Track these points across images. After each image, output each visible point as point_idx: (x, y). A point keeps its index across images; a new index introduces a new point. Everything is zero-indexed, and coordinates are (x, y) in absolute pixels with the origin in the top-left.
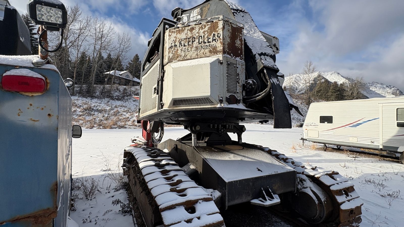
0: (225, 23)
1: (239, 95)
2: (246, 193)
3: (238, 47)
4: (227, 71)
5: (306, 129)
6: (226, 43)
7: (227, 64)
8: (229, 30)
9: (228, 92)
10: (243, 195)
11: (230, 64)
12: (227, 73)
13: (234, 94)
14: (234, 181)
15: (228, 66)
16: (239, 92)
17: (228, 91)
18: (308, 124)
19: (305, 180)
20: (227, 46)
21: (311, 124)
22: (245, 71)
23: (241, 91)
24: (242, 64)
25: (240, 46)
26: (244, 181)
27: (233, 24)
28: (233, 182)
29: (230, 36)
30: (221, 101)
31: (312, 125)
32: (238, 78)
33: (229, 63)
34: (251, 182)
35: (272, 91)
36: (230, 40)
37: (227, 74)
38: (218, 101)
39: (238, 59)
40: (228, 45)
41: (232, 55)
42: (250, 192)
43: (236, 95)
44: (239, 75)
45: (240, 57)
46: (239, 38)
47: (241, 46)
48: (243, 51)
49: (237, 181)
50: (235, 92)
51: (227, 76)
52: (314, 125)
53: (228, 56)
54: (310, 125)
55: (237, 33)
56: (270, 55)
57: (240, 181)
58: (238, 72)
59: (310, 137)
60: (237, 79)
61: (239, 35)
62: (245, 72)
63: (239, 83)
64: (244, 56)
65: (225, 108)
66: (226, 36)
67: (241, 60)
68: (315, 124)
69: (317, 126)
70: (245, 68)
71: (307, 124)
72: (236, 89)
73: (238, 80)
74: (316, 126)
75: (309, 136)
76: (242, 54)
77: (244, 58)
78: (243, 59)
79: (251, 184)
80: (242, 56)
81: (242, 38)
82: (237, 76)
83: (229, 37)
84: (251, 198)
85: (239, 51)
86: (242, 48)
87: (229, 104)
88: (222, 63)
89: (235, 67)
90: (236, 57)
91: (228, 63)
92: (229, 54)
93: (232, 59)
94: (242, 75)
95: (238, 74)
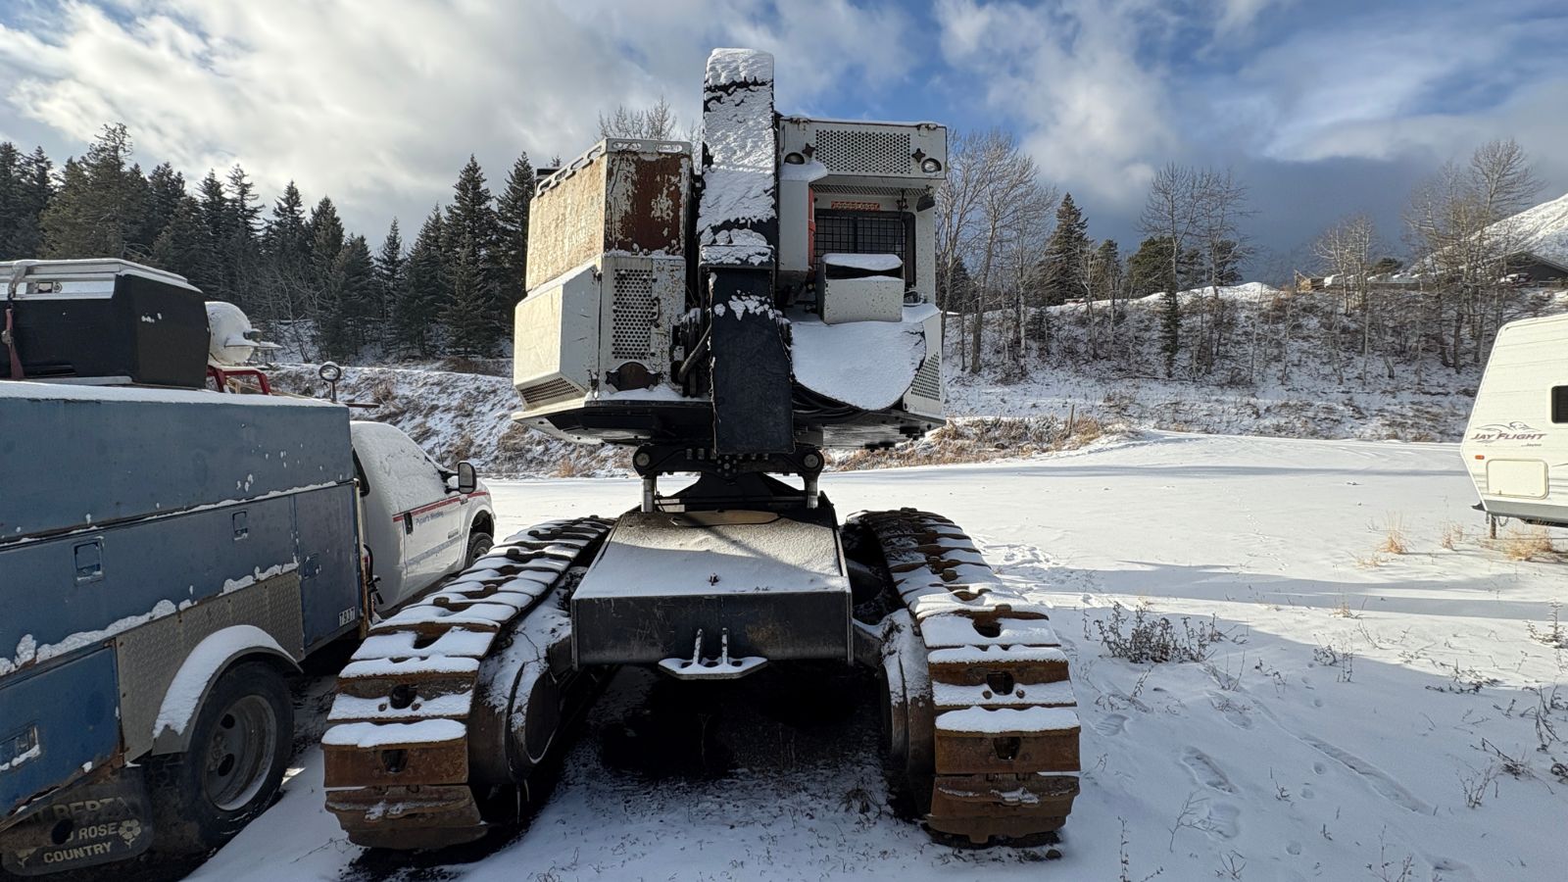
0: (614, 160)
1: (656, 360)
2: (641, 638)
3: (662, 218)
4: (615, 298)
5: (1478, 457)
6: (617, 218)
7: (616, 278)
8: (627, 177)
9: (616, 357)
10: (632, 642)
11: (629, 275)
12: (615, 303)
13: (637, 361)
14: (599, 599)
15: (618, 283)
16: (658, 354)
17: (617, 354)
18: (1490, 433)
19: (901, 627)
20: (618, 225)
21: (1505, 431)
22: (683, 287)
23: (667, 349)
24: (671, 268)
25: (668, 215)
26: (632, 603)
27: (644, 153)
28: (596, 602)
29: (630, 193)
30: (595, 384)
31: (1511, 433)
32: (655, 310)
33: (623, 272)
34: (658, 609)
35: (711, 342)
36: (632, 205)
37: (615, 307)
38: (588, 384)
39: (659, 255)
40: (622, 221)
41: (635, 246)
42: (656, 636)
43: (645, 363)
44: (659, 303)
45: (667, 248)
46: (665, 192)
47: (671, 214)
48: (681, 226)
49: (609, 600)
50: (643, 354)
51: (615, 311)
52: (1520, 432)
53: (622, 252)
54: (1500, 436)
55: (658, 178)
56: (752, 222)
57: (618, 600)
58: (654, 295)
59: (1500, 494)
60: (654, 314)
61: (669, 179)
62: (684, 290)
63: (657, 326)
64: (683, 241)
65: (603, 402)
66: (615, 198)
67: (671, 257)
68: (1526, 427)
69: (1535, 441)
70: (684, 278)
71: (1482, 433)
72: (646, 344)
73: (656, 317)
74: (1529, 440)
75: (1494, 489)
76: (677, 236)
77: (682, 246)
78: (679, 252)
79: (659, 613)
80: (674, 242)
81: (678, 188)
82: (655, 305)
83: (628, 196)
84: (662, 655)
85: (666, 229)
86: (677, 217)
87: (620, 390)
88: (600, 277)
89: (645, 280)
90: (651, 250)
91: (619, 274)
92: (623, 246)
93: (634, 261)
94: (672, 300)
95: (657, 299)
